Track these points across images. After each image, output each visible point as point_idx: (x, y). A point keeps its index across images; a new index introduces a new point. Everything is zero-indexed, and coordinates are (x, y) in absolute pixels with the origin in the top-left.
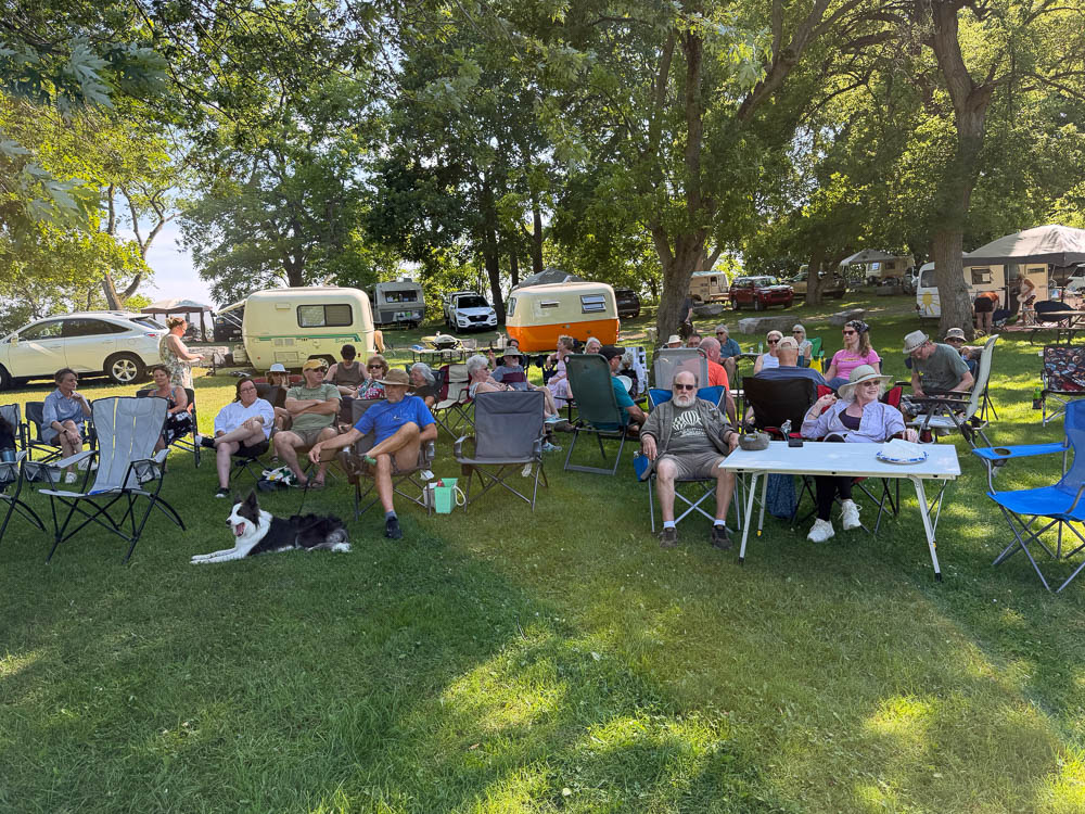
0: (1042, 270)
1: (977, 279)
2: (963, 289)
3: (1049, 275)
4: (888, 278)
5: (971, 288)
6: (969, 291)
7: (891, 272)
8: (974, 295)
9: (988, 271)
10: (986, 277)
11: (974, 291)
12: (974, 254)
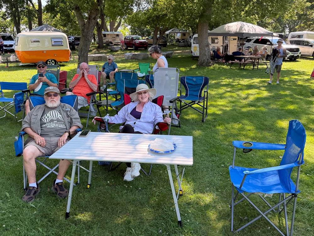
0: (235, 39)
1: (213, 42)
2: (208, 45)
3: (238, 42)
4: (183, 40)
5: (211, 45)
6: (210, 46)
7: (184, 37)
8: (212, 48)
9: (217, 39)
10: (216, 41)
11: (212, 46)
12: (212, 31)
